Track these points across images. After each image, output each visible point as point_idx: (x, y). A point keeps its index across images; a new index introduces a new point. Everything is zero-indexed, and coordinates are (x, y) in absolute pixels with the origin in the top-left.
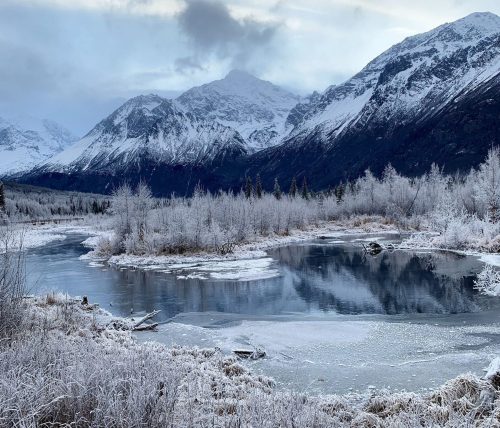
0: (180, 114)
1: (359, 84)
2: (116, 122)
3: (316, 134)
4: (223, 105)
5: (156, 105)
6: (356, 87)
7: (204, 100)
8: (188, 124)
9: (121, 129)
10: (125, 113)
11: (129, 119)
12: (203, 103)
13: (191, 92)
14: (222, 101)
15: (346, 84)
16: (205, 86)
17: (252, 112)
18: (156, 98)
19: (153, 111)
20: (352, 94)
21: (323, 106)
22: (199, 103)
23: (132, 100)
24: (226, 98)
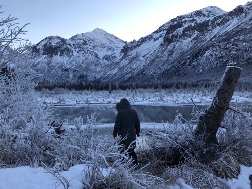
0: (70, 45)
1: (156, 36)
2: (38, 48)
3: (137, 56)
4: (91, 43)
5: (59, 40)
6: (154, 37)
7: (82, 40)
8: (73, 49)
9: (40, 50)
10: (44, 43)
11: (44, 46)
12: (82, 41)
13: (76, 36)
14: (91, 41)
15: (150, 35)
16: (83, 34)
17: (105, 47)
18: (59, 38)
19: (57, 43)
20: (153, 40)
21: (138, 45)
22: (80, 41)
23: (47, 38)
24: (93, 40)
